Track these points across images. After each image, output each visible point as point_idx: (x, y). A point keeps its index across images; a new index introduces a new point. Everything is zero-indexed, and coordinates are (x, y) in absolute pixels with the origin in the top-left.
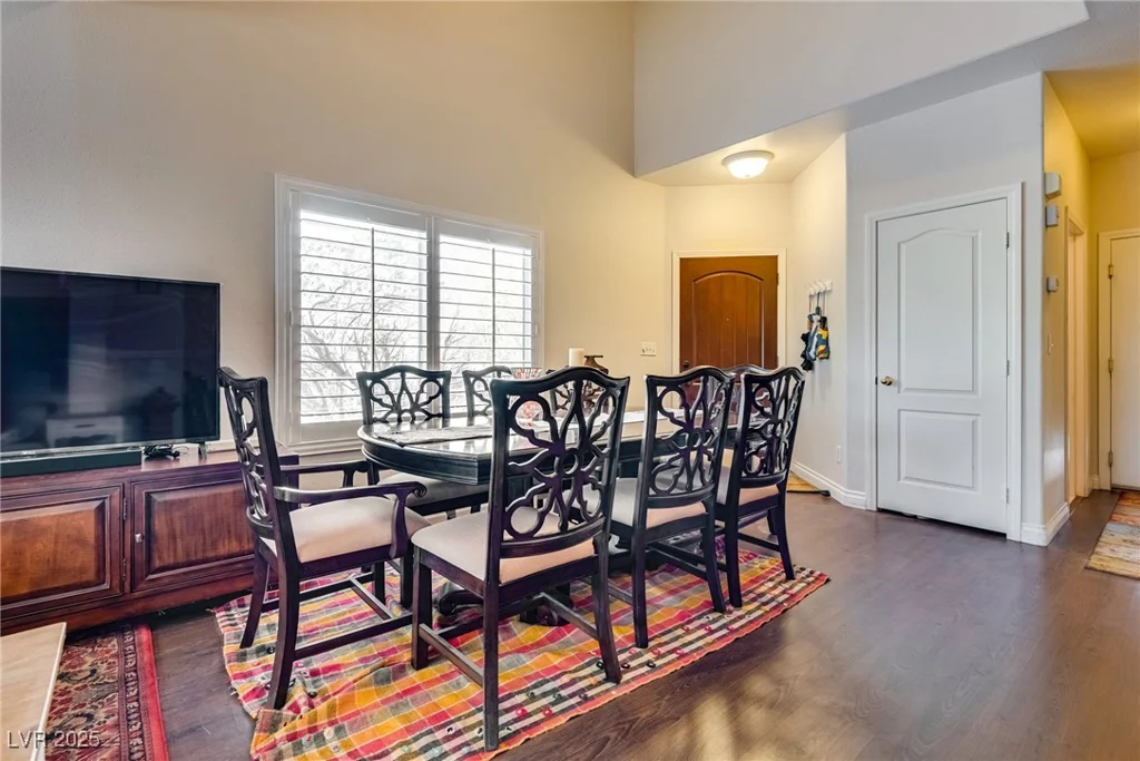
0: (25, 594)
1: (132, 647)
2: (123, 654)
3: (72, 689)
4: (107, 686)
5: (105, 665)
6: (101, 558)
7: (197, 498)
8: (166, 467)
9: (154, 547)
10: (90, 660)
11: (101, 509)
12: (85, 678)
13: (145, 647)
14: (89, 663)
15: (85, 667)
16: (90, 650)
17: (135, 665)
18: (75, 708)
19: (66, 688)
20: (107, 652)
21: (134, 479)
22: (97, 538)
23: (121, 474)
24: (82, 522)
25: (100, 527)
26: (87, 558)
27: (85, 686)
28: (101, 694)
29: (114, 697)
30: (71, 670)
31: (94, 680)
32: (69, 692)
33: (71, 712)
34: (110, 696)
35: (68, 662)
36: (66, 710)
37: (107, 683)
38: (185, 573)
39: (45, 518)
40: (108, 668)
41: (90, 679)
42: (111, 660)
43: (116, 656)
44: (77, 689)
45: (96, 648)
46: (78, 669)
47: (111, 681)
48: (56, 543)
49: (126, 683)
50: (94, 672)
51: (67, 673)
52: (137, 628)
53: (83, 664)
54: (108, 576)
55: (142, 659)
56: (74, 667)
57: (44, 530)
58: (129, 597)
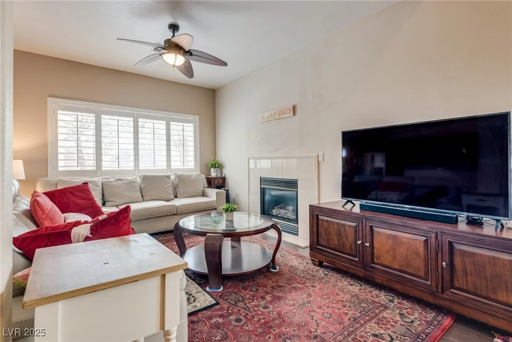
0: (397, 269)
1: (436, 323)
2: (429, 323)
3: (399, 323)
4: (410, 332)
5: (419, 322)
6: (426, 266)
7: (481, 254)
8: (478, 231)
9: (455, 274)
10: (416, 315)
11: (426, 241)
12: (407, 322)
13: (442, 327)
14: (414, 317)
15: (412, 317)
16: (421, 311)
17: (429, 333)
18: (391, 332)
19: (398, 320)
20: (426, 317)
21: (442, 231)
22: (425, 256)
23: (435, 226)
24: (418, 245)
25: (426, 251)
26: (419, 264)
27: (403, 325)
28: (405, 334)
29: (408, 339)
30: (406, 314)
31: (409, 326)
32: (397, 323)
33: (389, 332)
34: (407, 338)
35: (409, 310)
36: (389, 329)
37: (411, 331)
38: (474, 300)
39: (404, 237)
40: (418, 325)
41: (408, 324)
42: (423, 322)
43: (427, 322)
44: (400, 324)
45: (423, 312)
46: (409, 316)
47: (414, 332)
48: (408, 251)
49: (418, 338)
50: (413, 322)
51: (404, 315)
52: (448, 316)
53: (412, 315)
54: (430, 278)
55: (435, 332)
56: (408, 314)
57: (403, 243)
58: (440, 295)
